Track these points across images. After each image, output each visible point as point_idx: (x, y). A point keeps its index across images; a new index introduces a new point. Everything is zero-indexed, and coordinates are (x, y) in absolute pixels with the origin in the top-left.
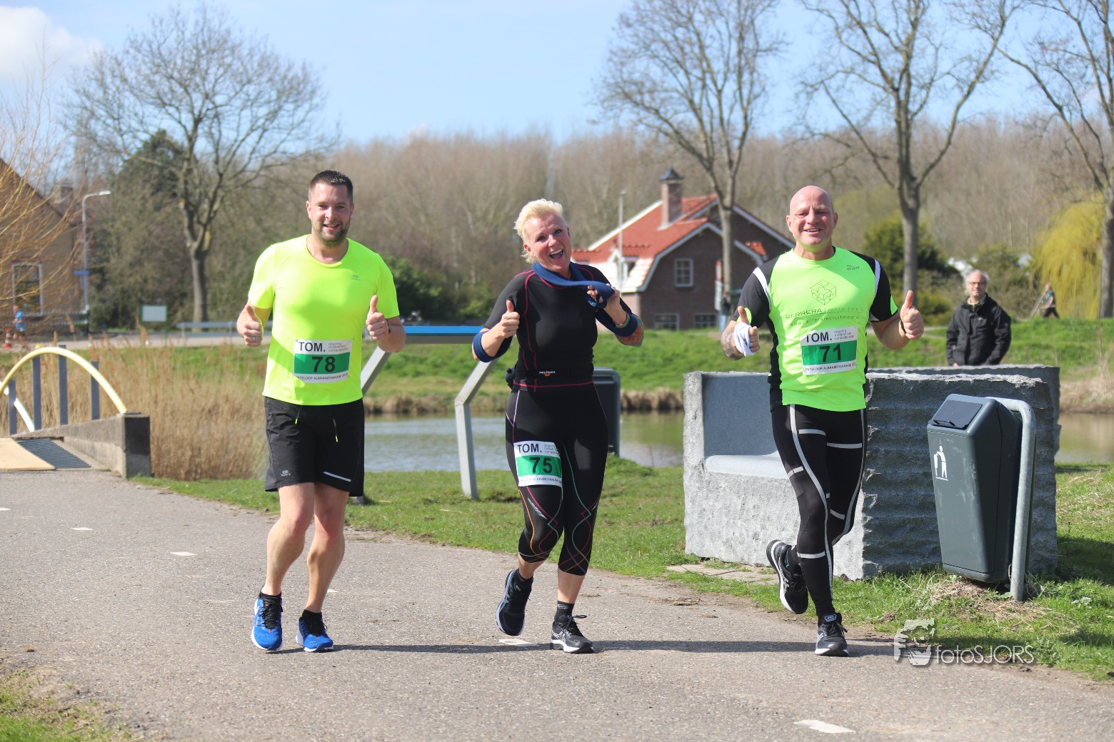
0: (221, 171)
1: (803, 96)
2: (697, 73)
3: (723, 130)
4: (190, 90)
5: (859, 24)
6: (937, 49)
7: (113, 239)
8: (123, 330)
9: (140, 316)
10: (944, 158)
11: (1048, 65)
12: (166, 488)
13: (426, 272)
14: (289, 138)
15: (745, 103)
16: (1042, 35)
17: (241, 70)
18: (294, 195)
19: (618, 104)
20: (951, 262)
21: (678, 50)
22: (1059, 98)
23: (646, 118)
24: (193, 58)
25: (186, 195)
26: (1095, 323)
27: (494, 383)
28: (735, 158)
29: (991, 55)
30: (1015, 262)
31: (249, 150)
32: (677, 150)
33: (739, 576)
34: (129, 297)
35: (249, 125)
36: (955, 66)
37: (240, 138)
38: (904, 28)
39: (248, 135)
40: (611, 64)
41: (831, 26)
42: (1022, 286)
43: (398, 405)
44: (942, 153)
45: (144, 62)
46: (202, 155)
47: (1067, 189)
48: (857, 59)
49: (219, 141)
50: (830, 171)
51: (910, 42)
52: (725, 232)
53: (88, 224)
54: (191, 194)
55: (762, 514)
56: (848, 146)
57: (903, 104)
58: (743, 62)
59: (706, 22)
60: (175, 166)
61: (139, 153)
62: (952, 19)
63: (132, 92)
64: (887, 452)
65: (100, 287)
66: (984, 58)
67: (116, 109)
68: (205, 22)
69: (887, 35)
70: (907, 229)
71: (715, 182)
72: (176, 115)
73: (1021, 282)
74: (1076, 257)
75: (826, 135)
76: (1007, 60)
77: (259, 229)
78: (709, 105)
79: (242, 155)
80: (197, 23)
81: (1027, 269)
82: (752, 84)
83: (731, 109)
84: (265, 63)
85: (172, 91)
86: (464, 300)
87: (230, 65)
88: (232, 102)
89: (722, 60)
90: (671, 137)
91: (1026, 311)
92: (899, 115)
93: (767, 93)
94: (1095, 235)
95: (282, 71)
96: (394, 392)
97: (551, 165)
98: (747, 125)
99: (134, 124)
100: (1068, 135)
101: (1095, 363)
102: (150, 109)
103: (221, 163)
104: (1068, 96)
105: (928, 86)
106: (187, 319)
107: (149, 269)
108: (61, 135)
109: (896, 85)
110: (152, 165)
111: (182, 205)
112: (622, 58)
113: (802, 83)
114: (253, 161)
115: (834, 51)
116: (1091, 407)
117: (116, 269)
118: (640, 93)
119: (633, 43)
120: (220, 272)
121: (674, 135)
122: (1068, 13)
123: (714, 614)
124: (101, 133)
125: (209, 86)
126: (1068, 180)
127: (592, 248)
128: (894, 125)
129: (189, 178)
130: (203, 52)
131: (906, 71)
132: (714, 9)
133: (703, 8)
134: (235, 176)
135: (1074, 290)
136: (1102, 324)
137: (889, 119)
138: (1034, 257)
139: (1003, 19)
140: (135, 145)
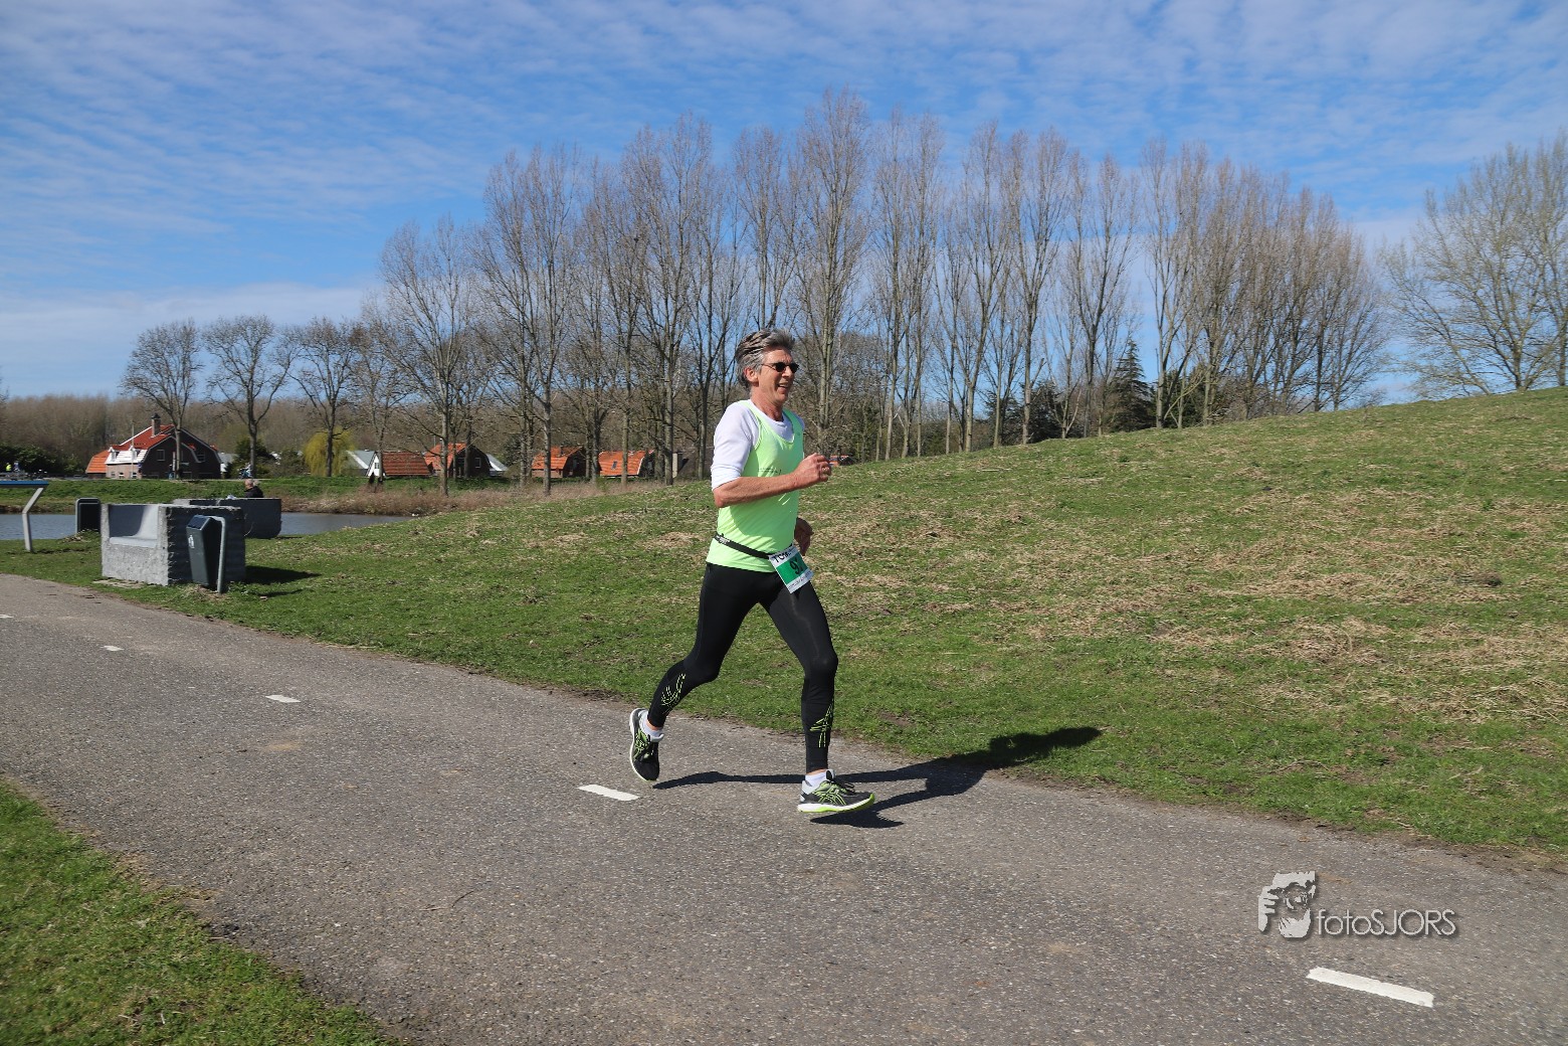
1: (210, 387)
2: (166, 376)
3: (177, 399)
5: (233, 361)
6: (264, 371)
10: (267, 413)
11: (307, 380)
15: (186, 389)
16: (304, 369)
19: (132, 387)
20: (271, 454)
21: (157, 367)
22: (311, 393)
23: (144, 393)
26: (323, 479)
28: (181, 410)
29: (285, 375)
30: (296, 454)
32: (157, 406)
33: (118, 585)
36: (271, 378)
38: (251, 364)
40: (129, 371)
41: (222, 361)
42: (298, 464)
44: (266, 411)
48: (232, 374)
50: (221, 416)
51: (253, 368)
52: (177, 439)
56: (228, 407)
57: (250, 392)
58: (185, 373)
59: (169, 356)
62: (270, 361)
66: (282, 376)
69: (244, 366)
70: (252, 439)
71: (174, 420)
73: (297, 462)
74: (318, 453)
75: (219, 402)
76: (291, 378)
78: (171, 389)
81: (300, 457)
82: (188, 382)
83: (180, 391)
89: (176, 372)
91: (299, 473)
92: (249, 396)
93: (194, 385)
94: (325, 445)
98: (186, 398)
100: (314, 407)
104: (314, 392)
105: (260, 386)
109: (248, 385)
112: (134, 369)
113: (209, 382)
115: (222, 371)
118: (141, 383)
119: (138, 363)
121: (156, 400)
122: (314, 361)
126: (314, 425)
127: (121, 445)
128: (246, 400)
132: (172, 351)
133: (168, 351)
135: (317, 465)
136: (326, 479)
137: (245, 397)
138: (303, 453)
139: (289, 362)
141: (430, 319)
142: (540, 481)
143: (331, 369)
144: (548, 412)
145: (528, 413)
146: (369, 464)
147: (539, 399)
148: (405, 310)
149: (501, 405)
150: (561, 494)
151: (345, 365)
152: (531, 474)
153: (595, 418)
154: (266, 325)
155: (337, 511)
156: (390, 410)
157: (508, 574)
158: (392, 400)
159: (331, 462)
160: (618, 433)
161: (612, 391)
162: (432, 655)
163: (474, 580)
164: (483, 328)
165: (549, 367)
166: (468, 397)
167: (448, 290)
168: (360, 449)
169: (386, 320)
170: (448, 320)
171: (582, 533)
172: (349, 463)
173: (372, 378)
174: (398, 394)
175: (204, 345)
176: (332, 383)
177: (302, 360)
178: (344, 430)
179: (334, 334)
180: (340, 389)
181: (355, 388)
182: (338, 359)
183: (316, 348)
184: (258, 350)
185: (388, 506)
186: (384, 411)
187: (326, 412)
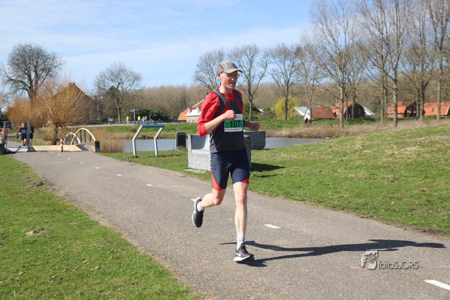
2: (211, 75)
4: (118, 78)
5: (241, 66)
6: (255, 71)
7: (104, 106)
8: (105, 123)
10: (257, 91)
11: (275, 74)
13: (162, 112)
14: (136, 87)
16: (274, 69)
17: (127, 74)
19: (197, 81)
20: (259, 109)
21: (208, 71)
23: (202, 83)
24: (118, 72)
26: (283, 121)
29: (265, 72)
30: (270, 110)
31: (129, 89)
32: (208, 89)
34: (107, 117)
35: (129, 85)
36: (258, 74)
37: (127, 87)
38: (249, 67)
45: (109, 73)
46: (120, 90)
47: (279, 96)
49: (123, 88)
51: (250, 69)
53: (99, 103)
54: (118, 98)
59: (213, 66)
60: (115, 92)
61: (109, 90)
63: (107, 79)
65: (101, 115)
66: (263, 73)
67: (104, 82)
70: (250, 103)
72: (115, 83)
73: (271, 113)
74: (281, 108)
76: (267, 73)
77: (131, 104)
78: (214, 81)
79: (127, 90)
80: (119, 66)
81: (272, 111)
84: (131, 73)
85: (114, 78)
86: (170, 117)
87: (125, 74)
88: (125, 80)
91: (272, 118)
92: (248, 82)
94: (284, 105)
95: (135, 74)
97: (187, 91)
99: (107, 85)
100: (278, 87)
101: (283, 128)
102: (110, 82)
103: (123, 92)
104: (278, 80)
105: (254, 78)
106: (118, 121)
107: (111, 111)
108: (94, 87)
109: (248, 77)
110: (111, 92)
111: (116, 99)
112: (198, 72)
114: (129, 91)
117: (104, 111)
118: (201, 78)
119: (200, 69)
121: (207, 86)
122: (278, 64)
124: (101, 86)
125: (121, 78)
127: (192, 107)
128: (247, 85)
129: (117, 94)
130: (120, 71)
131: (250, 74)
133: (212, 63)
134: (126, 94)
135: (280, 115)
136: (285, 121)
138: (273, 109)
139: (267, 66)
140: (108, 88)
141: (334, 40)
142: (392, 119)
143: (286, 68)
144: (396, 83)
145: (385, 85)
146: (304, 113)
147: (391, 77)
148: (321, 36)
149: (371, 81)
150: (403, 126)
151: (293, 66)
152: (387, 116)
153: (422, 86)
154: (255, 49)
155: (290, 137)
156: (315, 86)
157: (379, 168)
158: (315, 81)
159: (287, 113)
160: (435, 93)
161: (432, 71)
162: (341, 208)
163: (361, 170)
164: (361, 43)
165: (396, 60)
166: (353, 78)
167: (343, 25)
168: (300, 106)
169: (313, 43)
170: (343, 40)
171: (417, 146)
172: (295, 113)
173: (306, 71)
174: (318, 78)
175: (228, 59)
176: (287, 74)
177: (273, 64)
178: (293, 97)
179: (287, 51)
180: (291, 77)
181: (298, 77)
182: (290, 63)
183: (279, 58)
184: (252, 60)
185: (315, 134)
186: (312, 87)
187: (284, 89)
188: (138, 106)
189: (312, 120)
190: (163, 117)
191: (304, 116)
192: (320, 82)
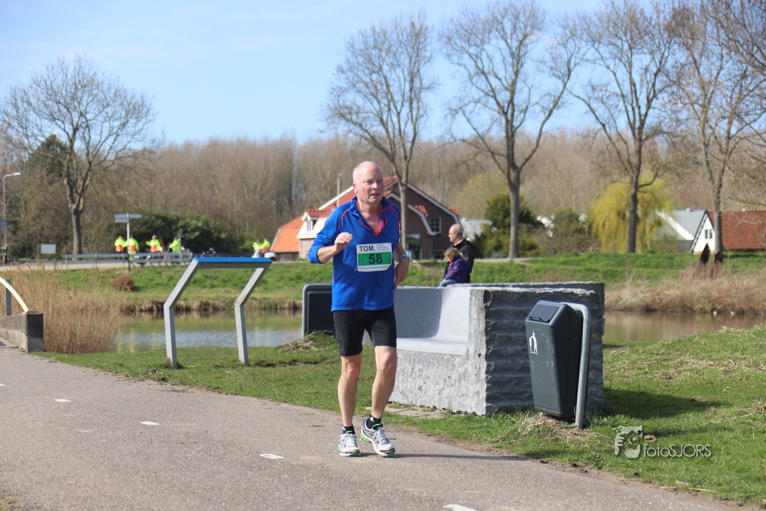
0: (91, 160)
1: (449, 117)
2: (385, 102)
3: (401, 137)
4: (71, 110)
5: (483, 73)
6: (530, 89)
7: (23, 202)
8: (29, 259)
9: (40, 251)
10: (535, 155)
11: (597, 99)
12: (52, 359)
13: (218, 223)
14: (133, 140)
15: (414, 120)
16: (593, 81)
17: (103, 98)
18: (136, 176)
19: (337, 120)
20: (539, 218)
21: (373, 87)
22: (603, 119)
23: (354, 129)
24: (73, 91)
25: (69, 175)
26: (625, 256)
27: (260, 292)
28: (408, 155)
29: (562, 92)
30: (577, 218)
31: (108, 147)
32: (372, 149)
33: (409, 413)
34: (33, 239)
35: (108, 132)
36: (541, 99)
37: (102, 140)
38: (510, 75)
39: (107, 138)
40: (332, 96)
41: (467, 74)
42: (581, 233)
43: (201, 306)
44: (534, 152)
45: (42, 92)
46: (79, 150)
47: (608, 175)
48: (482, 94)
49: (88, 143)
50: (466, 162)
51: (514, 83)
52: (402, 199)
53: (6, 193)
54: (72, 175)
55: (424, 374)
56: (476, 147)
57: (510, 123)
58: (413, 96)
59: (390, 70)
60: (61, 158)
61: (39, 149)
62: (539, 70)
63: (34, 111)
64: (501, 336)
65: (14, 233)
66: (558, 94)
67: (24, 122)
68: (80, 69)
69: (500, 80)
71: (396, 168)
72: (62, 126)
73: (580, 231)
74: (613, 215)
75: (463, 140)
76: (571, 96)
77: (114, 197)
78: (392, 121)
79: (103, 151)
80: (75, 69)
81: (584, 223)
82: (418, 109)
83: (406, 124)
85: (60, 111)
86: (243, 241)
87: (96, 95)
88: (98, 117)
89: (400, 94)
90: (369, 141)
91: (584, 248)
93: (427, 115)
94: (624, 203)
95: (129, 98)
96: (199, 297)
97: (295, 157)
98: (415, 135)
99: (36, 131)
100: (608, 142)
101: (625, 280)
102: (46, 122)
103: (90, 155)
104: (608, 118)
105: (525, 111)
106: (69, 252)
107: (46, 222)
109: (506, 110)
110: (47, 157)
111: (65, 182)
112: (339, 92)
113: (449, 108)
114: (110, 154)
115: (468, 89)
116: (622, 307)
117: (24, 221)
118: (350, 113)
119: (345, 83)
120: (90, 223)
121: (371, 140)
122: (608, 68)
123: (394, 437)
124: (15, 137)
125: (82, 108)
126: (608, 169)
127: (321, 209)
128: (504, 134)
129: (70, 165)
130: (79, 87)
131: (511, 102)
132: (395, 62)
133: (388, 62)
134: (99, 164)
135: (612, 236)
136: (629, 257)
137: (501, 131)
138: (588, 215)
139: (570, 71)
140: (36, 144)
143: (636, 78)
146: (693, 230)
151: (659, 71)
154: (533, 16)
155: (648, 310)
158: (736, 123)
159: (635, 229)
168: (678, 208)
172: (663, 231)
173: (703, 88)
174: (747, 114)
175: (440, 50)
176: (637, 100)
177: (590, 66)
178: (656, 176)
179: (641, 22)
180: (651, 111)
181: (674, 107)
182: (648, 62)
183: (612, 44)
184: (521, 53)
185: (736, 300)
186: (724, 142)
187: (628, 149)
188: (137, 205)
189: (726, 257)
190: (220, 240)
191: (693, 241)
192: (751, 125)
